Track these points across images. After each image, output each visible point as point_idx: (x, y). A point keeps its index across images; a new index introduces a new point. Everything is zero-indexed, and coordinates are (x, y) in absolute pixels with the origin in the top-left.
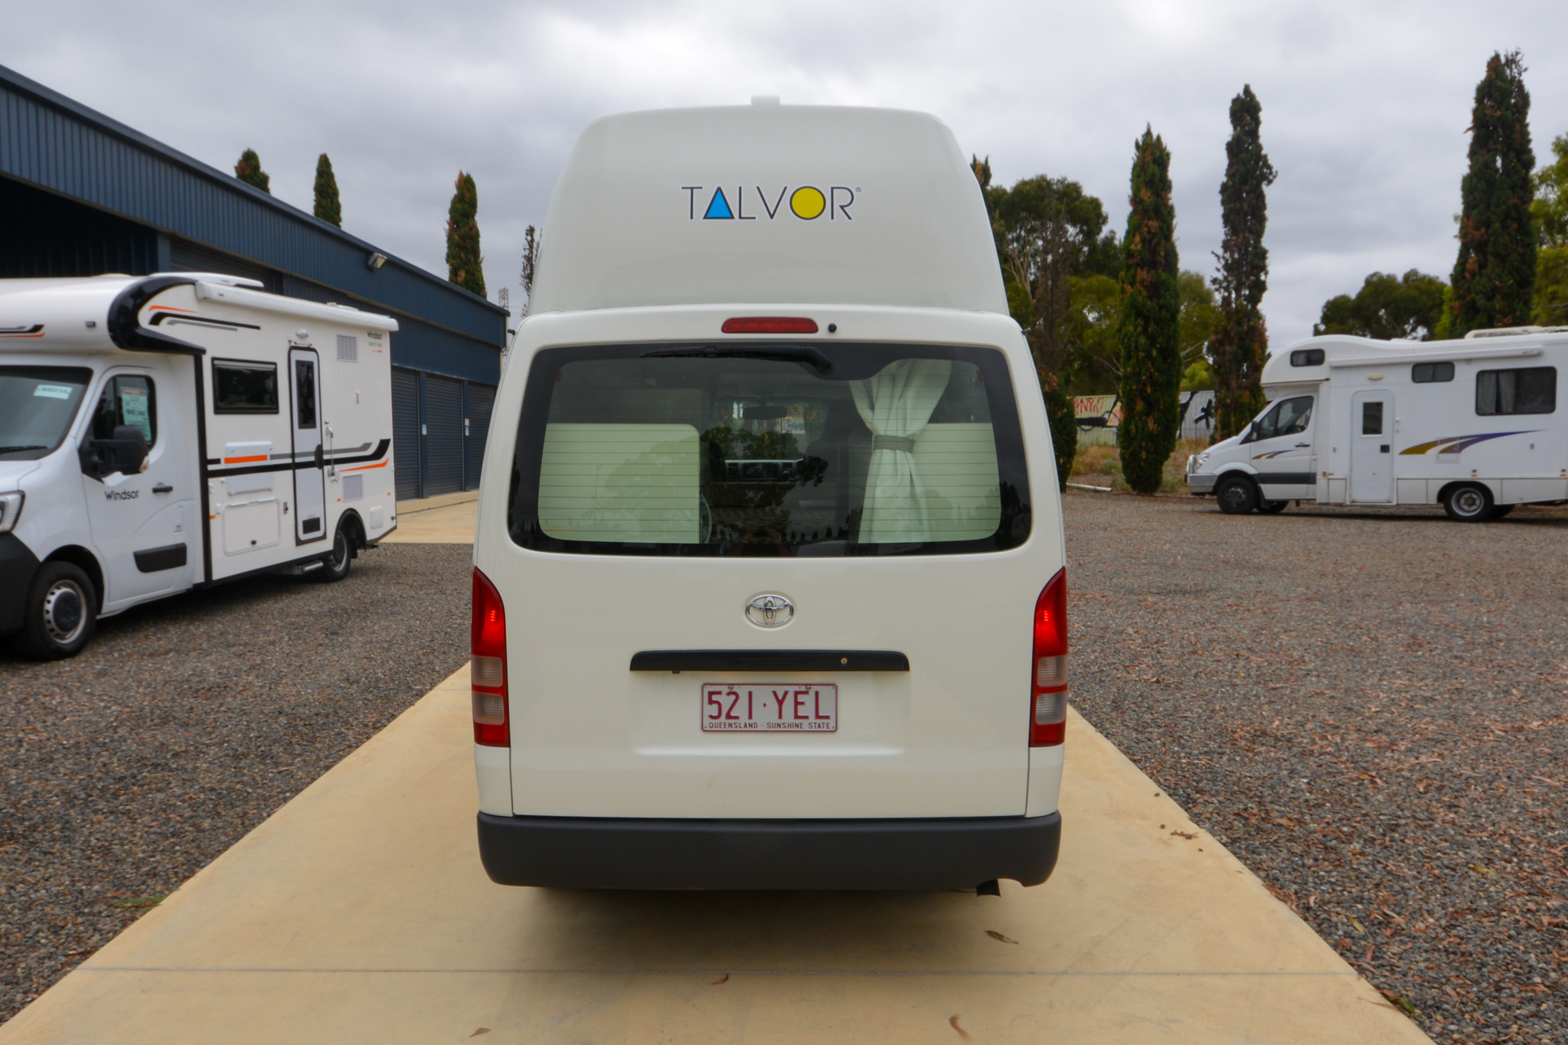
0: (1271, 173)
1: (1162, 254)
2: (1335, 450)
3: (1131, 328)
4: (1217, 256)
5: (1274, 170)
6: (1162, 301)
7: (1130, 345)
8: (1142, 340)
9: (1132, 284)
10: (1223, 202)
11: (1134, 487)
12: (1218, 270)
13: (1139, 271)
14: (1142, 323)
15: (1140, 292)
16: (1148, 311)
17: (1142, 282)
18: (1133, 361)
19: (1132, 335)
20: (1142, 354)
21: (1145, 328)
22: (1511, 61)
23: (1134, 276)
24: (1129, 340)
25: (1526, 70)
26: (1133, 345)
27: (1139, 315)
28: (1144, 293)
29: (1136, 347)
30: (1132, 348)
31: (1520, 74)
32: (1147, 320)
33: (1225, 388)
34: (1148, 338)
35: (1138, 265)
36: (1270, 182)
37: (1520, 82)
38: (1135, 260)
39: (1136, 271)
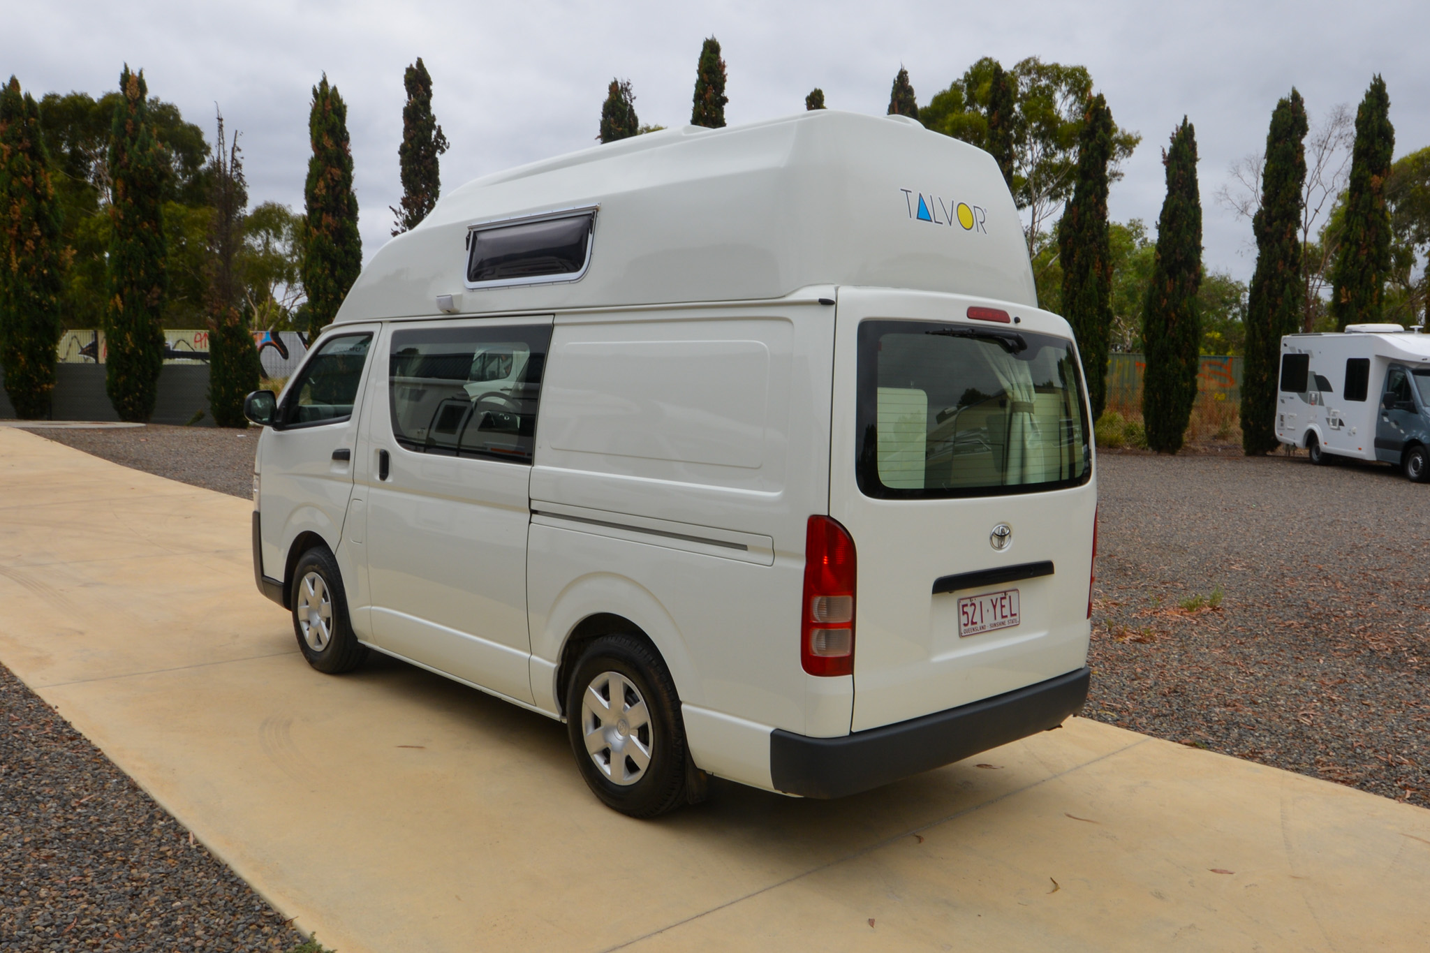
0: (444, 143)
1: (346, 202)
3: (319, 271)
4: (393, 210)
5: (447, 141)
6: (347, 247)
7: (318, 287)
8: (331, 283)
9: (318, 227)
10: (402, 163)
12: (397, 224)
13: (324, 215)
14: (328, 266)
15: (326, 236)
16: (335, 256)
17: (328, 227)
18: (322, 302)
19: (320, 277)
20: (331, 297)
21: (332, 274)
22: (625, 89)
23: (320, 220)
24: (317, 281)
25: (635, 98)
26: (321, 287)
27: (325, 257)
28: (330, 238)
29: (325, 289)
30: (321, 290)
31: (631, 101)
32: (334, 264)
34: (336, 281)
35: (322, 209)
36: (443, 151)
37: (631, 106)
38: (320, 205)
39: (321, 215)
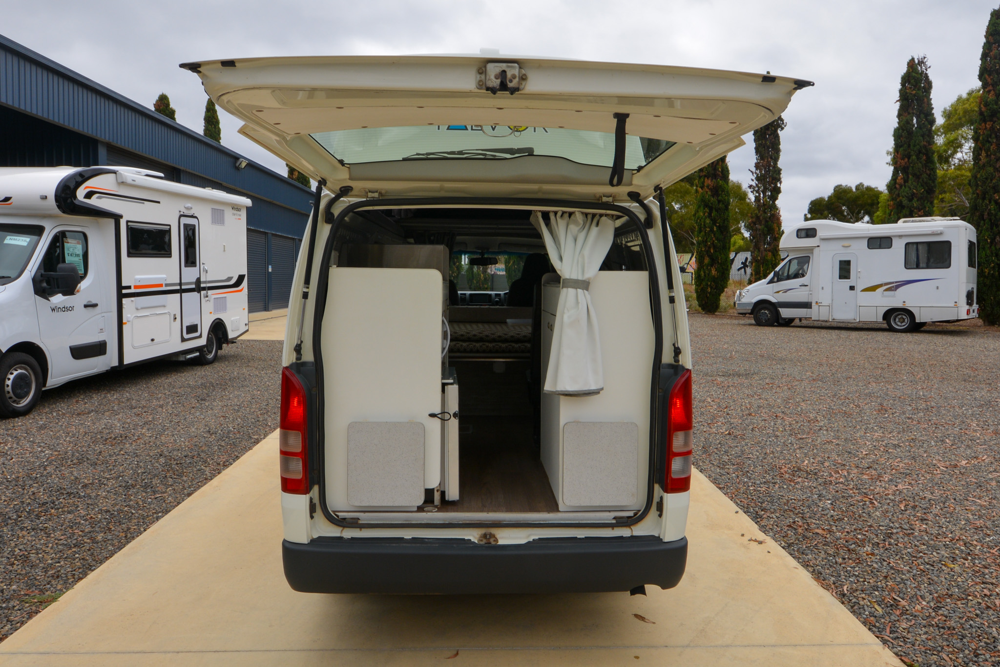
0: (783, 123)
1: (720, 170)
2: (823, 288)
3: (701, 214)
4: (751, 172)
5: (785, 122)
6: (720, 198)
7: (701, 224)
8: (708, 221)
9: (702, 188)
10: (755, 141)
11: (703, 309)
12: (753, 180)
13: (706, 179)
14: (708, 211)
15: (707, 192)
16: (712, 204)
17: (708, 187)
18: (703, 233)
19: (702, 218)
20: (708, 229)
21: (710, 214)
22: (921, 62)
23: (703, 183)
24: (700, 220)
25: (930, 67)
26: (703, 224)
27: (706, 206)
28: (709, 193)
29: (705, 225)
30: (702, 226)
31: (926, 70)
32: (711, 209)
33: (757, 250)
34: (712, 220)
35: (705, 176)
36: (782, 129)
37: (926, 74)
38: (704, 173)
39: (704, 180)
